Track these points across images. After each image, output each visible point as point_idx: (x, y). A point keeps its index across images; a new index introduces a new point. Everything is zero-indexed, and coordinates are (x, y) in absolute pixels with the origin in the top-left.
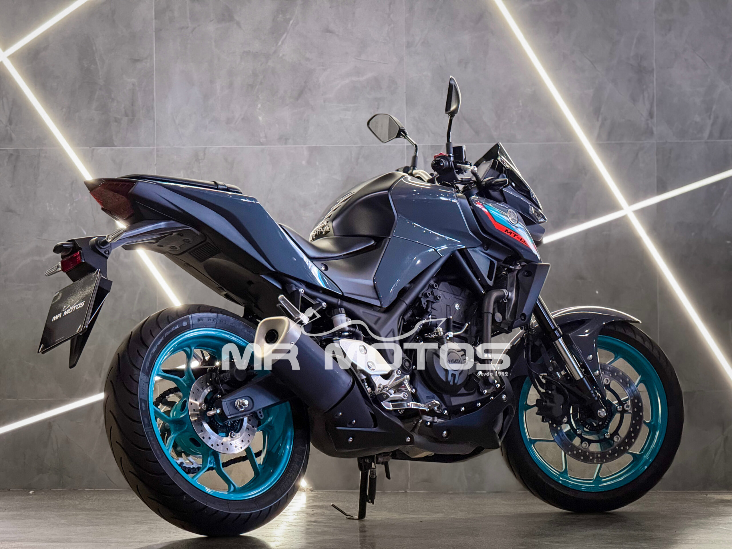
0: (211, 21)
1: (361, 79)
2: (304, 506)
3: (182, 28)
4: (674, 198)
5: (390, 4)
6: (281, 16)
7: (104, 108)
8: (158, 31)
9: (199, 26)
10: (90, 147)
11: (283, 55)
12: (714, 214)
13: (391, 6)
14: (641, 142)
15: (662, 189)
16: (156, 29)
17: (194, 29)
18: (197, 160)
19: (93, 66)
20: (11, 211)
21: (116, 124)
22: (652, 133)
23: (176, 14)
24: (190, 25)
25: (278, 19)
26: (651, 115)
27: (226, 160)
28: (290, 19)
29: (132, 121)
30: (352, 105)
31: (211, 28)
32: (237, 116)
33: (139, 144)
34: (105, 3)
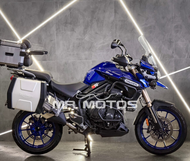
0: (69, 31)
1: (104, 44)
3: (62, 33)
4: (178, 72)
5: (111, 27)
6: (85, 30)
8: (57, 34)
10: (41, 61)
11: (86, 39)
12: (188, 76)
14: (171, 59)
15: (176, 70)
17: (65, 33)
18: (66, 64)
19: (41, 42)
22: (173, 57)
23: (61, 29)
26: (173, 53)
27: (73, 64)
28: (87, 31)
29: (51, 55)
30: (102, 51)
31: (69, 33)
32: (75, 53)
33: (52, 60)
34: (44, 27)
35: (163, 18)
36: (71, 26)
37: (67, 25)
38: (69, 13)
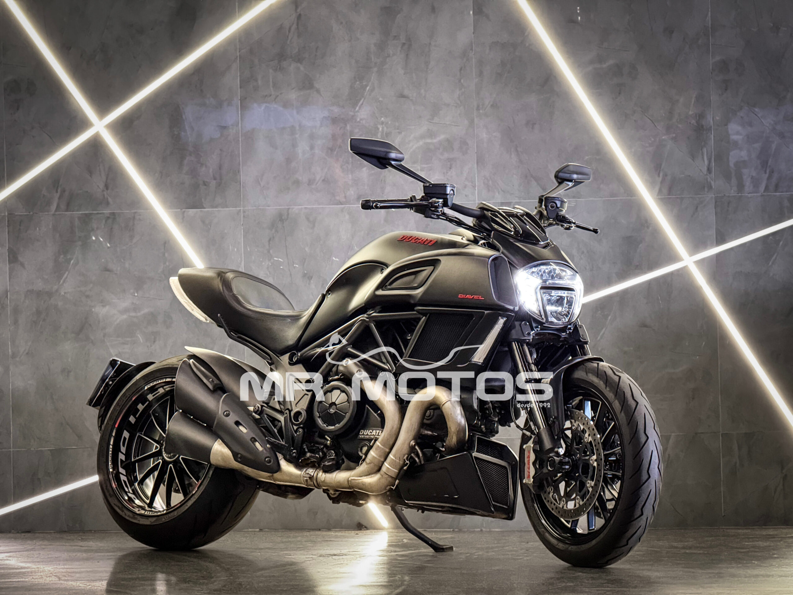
0: (293, 89)
1: (435, 141)
2: (386, 545)
3: (266, 96)
4: (732, 249)
5: (461, 69)
6: (358, 83)
7: (193, 173)
8: (243, 99)
9: (281, 94)
10: (181, 209)
11: (361, 120)
12: (770, 263)
13: (462, 71)
14: (700, 196)
15: (721, 240)
16: (240, 98)
17: (278, 96)
18: (282, 220)
19: (183, 133)
20: (108, 270)
21: (205, 187)
22: (710, 187)
23: (260, 82)
24: (273, 93)
25: (355, 86)
26: (709, 170)
27: (308, 219)
28: (367, 86)
29: (220, 184)
30: (425, 166)
31: (293, 95)
32: (318, 177)
33: (227, 207)
34: (193, 74)
35: (669, 31)
36: (302, 68)
37: (285, 64)
38: (294, 16)
